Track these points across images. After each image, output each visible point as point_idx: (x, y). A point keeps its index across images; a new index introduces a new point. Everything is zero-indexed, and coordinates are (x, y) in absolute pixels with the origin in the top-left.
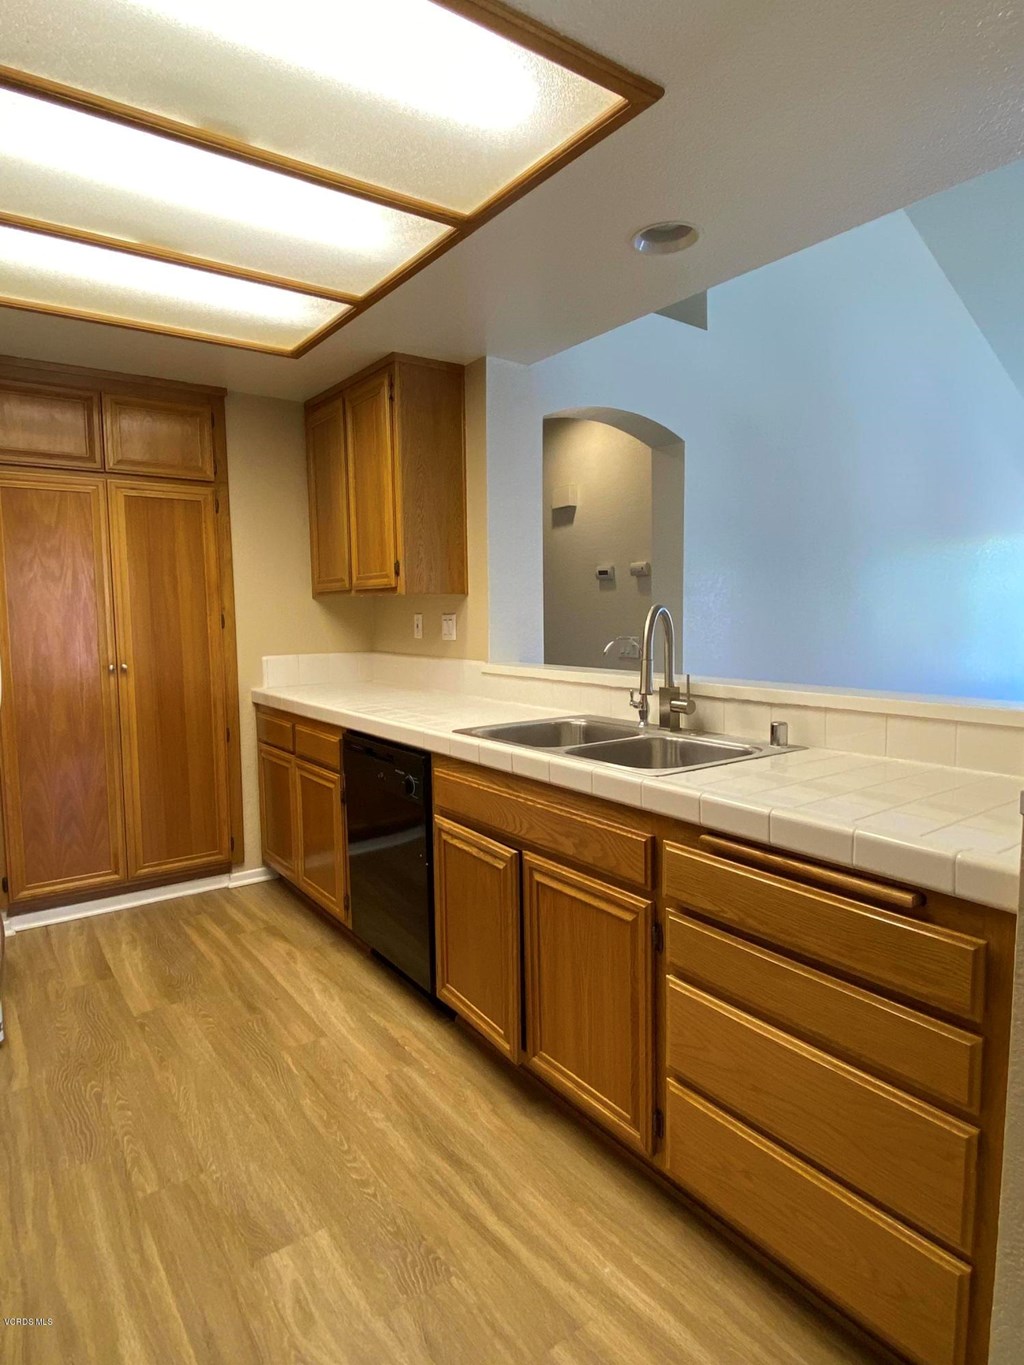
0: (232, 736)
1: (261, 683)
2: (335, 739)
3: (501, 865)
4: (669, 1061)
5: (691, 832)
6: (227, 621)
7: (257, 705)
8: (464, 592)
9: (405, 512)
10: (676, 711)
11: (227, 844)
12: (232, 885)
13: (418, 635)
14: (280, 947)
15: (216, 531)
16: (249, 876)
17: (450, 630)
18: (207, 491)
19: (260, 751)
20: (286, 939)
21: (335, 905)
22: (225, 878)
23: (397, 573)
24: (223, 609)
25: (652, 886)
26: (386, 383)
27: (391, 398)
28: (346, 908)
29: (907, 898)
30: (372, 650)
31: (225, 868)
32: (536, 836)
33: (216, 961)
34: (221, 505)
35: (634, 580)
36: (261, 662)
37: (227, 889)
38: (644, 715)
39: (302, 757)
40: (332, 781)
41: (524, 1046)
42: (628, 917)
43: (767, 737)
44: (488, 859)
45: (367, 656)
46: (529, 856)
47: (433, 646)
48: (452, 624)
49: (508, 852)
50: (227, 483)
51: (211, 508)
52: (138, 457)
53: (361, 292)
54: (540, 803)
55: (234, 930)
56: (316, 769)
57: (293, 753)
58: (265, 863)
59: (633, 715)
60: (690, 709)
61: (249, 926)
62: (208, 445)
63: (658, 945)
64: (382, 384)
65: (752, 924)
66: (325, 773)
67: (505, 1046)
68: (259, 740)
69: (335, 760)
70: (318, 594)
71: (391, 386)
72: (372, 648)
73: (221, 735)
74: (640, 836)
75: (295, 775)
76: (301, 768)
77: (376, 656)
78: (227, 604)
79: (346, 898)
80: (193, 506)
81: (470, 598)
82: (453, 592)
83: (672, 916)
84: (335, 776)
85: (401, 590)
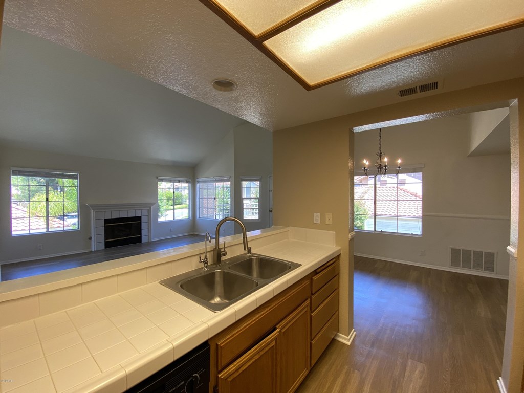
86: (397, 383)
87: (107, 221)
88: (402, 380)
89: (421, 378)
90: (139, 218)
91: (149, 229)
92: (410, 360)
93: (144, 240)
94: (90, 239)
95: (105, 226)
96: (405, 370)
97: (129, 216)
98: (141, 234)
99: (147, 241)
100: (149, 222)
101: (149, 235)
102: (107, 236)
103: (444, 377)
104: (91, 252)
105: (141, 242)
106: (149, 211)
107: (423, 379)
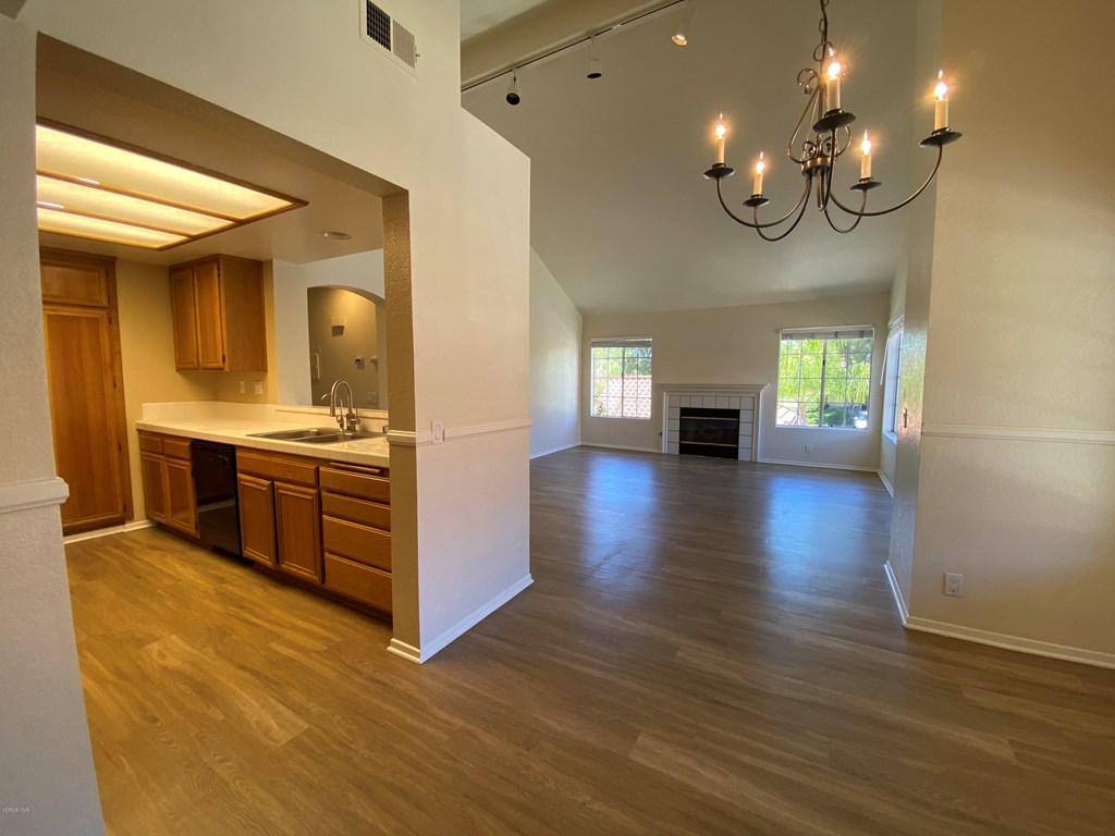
0: (122, 447)
1: (141, 417)
2: (187, 444)
3: (265, 489)
4: (325, 546)
5: (327, 462)
6: (117, 384)
7: (139, 431)
8: (264, 369)
9: (228, 332)
10: (355, 423)
11: (121, 508)
12: (125, 530)
13: (243, 392)
14: (157, 553)
15: (110, 335)
16: (138, 525)
17: (259, 389)
18: (104, 313)
19: (142, 455)
20: (161, 550)
21: (191, 529)
22: (121, 527)
23: (224, 361)
24: (114, 377)
25: (317, 485)
26: (215, 266)
27: (219, 275)
28: (197, 528)
29: (377, 471)
30: (216, 400)
31: (121, 522)
32: (278, 475)
33: (115, 562)
34: (113, 320)
35: (373, 365)
36: (141, 408)
37: (123, 533)
38: (342, 426)
39: (168, 456)
40: (186, 466)
41: (278, 562)
42: (310, 498)
43: (382, 431)
44: (260, 487)
45: (213, 403)
46: (276, 483)
47: (251, 397)
48: (260, 386)
49: (267, 482)
50: (117, 309)
51: (106, 321)
52: (55, 293)
53: (194, 233)
54: (280, 460)
55: (128, 550)
56: (175, 461)
57: (162, 454)
58: (148, 518)
59: (337, 426)
60: (359, 422)
61: (138, 547)
62: (104, 288)
63: (320, 506)
64: (213, 268)
65: (347, 490)
66: (182, 462)
67: (269, 564)
68: (141, 450)
69: (188, 456)
70: (179, 370)
71: (219, 269)
72: (216, 399)
73: (115, 446)
74: (313, 467)
75: (164, 466)
76: (167, 461)
77: (219, 403)
78: (117, 375)
79: (196, 523)
80: (95, 322)
81: (270, 374)
82: (258, 370)
83: (324, 493)
84: (187, 463)
85: (227, 369)
86: (274, 687)
87: (684, 411)
88: (275, 695)
89: (257, 722)
90: (735, 413)
91: (754, 436)
92: (306, 726)
93: (743, 455)
94: (661, 434)
95: (681, 420)
96: (288, 707)
97: (718, 407)
98: (737, 443)
99: (749, 460)
100: (754, 423)
101: (753, 448)
102: (683, 434)
103: (230, 763)
104: (660, 454)
105: (737, 458)
106: (755, 400)
107: (255, 726)
